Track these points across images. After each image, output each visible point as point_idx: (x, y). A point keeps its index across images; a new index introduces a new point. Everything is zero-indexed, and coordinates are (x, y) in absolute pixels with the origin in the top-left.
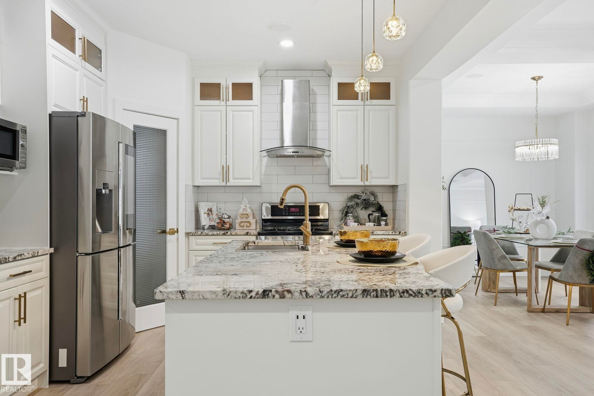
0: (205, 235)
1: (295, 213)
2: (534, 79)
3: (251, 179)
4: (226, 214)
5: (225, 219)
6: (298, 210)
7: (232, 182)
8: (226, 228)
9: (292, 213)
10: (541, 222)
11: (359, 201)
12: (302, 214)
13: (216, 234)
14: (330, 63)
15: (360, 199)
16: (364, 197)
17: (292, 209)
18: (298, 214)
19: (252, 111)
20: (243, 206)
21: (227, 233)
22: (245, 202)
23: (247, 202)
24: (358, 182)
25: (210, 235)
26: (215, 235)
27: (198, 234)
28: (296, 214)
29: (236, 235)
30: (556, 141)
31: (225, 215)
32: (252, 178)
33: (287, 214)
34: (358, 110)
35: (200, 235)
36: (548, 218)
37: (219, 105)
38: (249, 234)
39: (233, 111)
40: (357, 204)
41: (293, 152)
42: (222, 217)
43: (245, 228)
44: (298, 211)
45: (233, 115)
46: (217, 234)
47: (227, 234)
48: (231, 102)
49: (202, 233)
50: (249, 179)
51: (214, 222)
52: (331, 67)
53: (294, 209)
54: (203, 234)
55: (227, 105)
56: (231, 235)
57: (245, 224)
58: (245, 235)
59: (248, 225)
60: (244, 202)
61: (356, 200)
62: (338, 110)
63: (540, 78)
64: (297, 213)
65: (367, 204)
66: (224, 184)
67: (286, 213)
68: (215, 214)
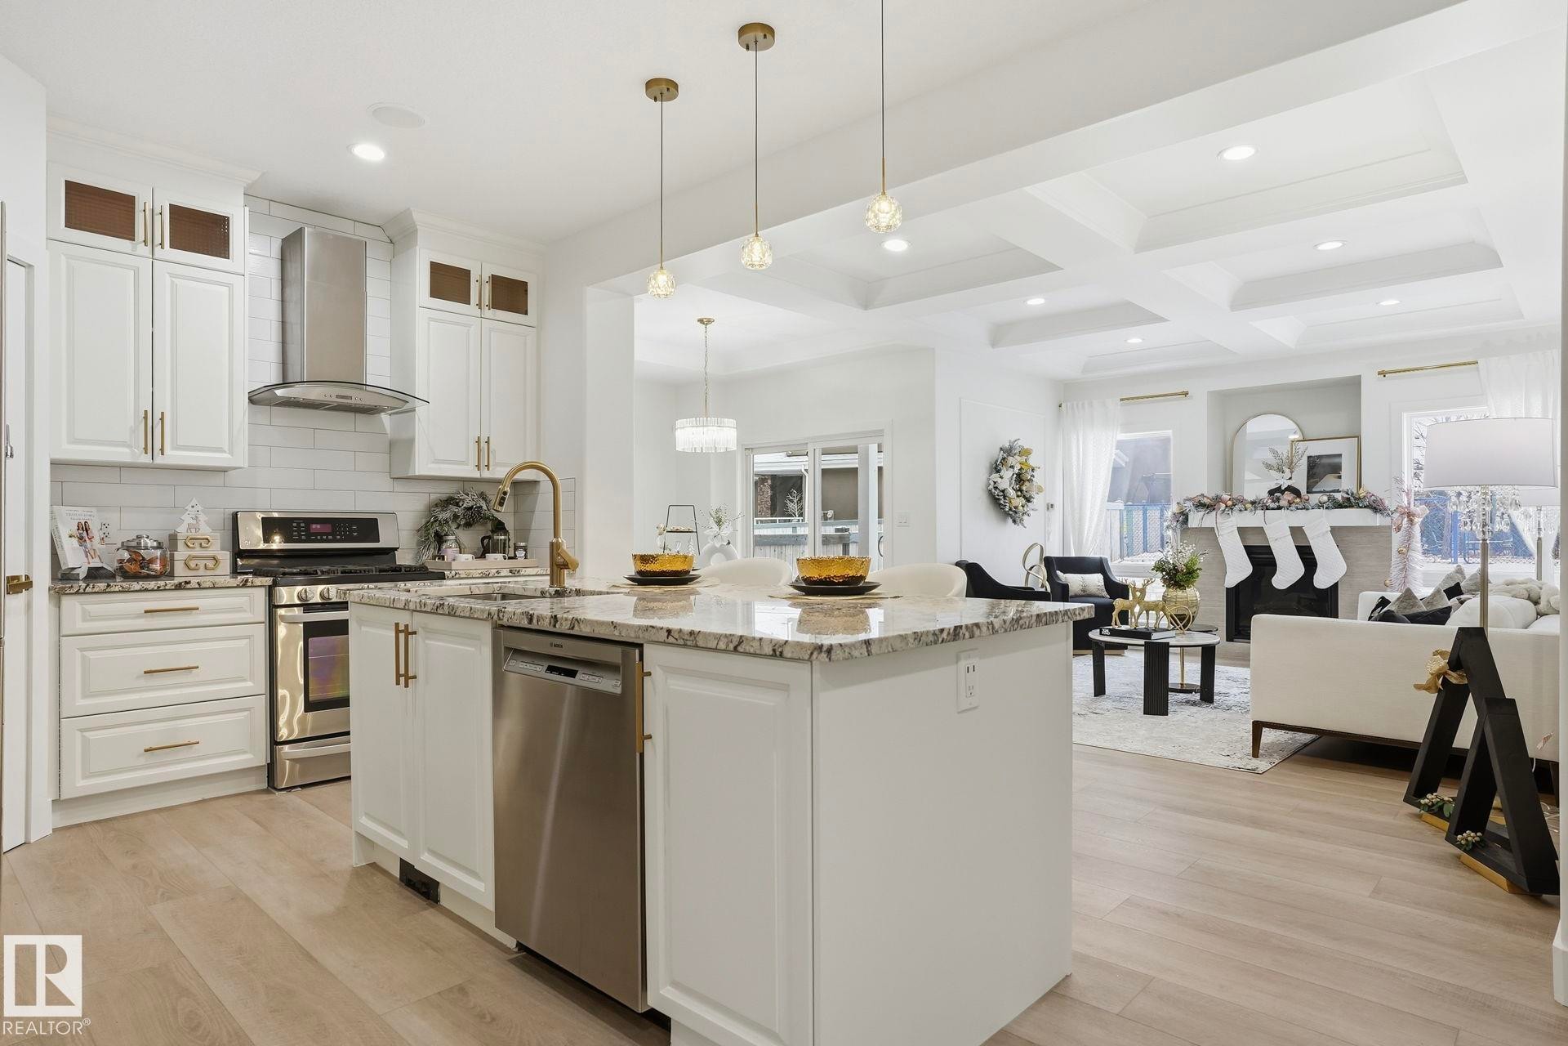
0: (120, 591)
1: (322, 534)
2: (701, 321)
3: (225, 452)
4: (148, 537)
5: (146, 548)
6: (328, 528)
7: (173, 457)
8: (154, 573)
9: (316, 534)
10: (721, 550)
11: (459, 511)
12: (338, 537)
13: (156, 588)
14: (417, 216)
15: (460, 507)
16: (468, 503)
17: (314, 526)
18: (330, 537)
19: (229, 286)
20: (187, 519)
21: (189, 583)
22: (193, 507)
23: (200, 508)
24: (470, 472)
25: (136, 591)
26: (153, 590)
27: (96, 590)
28: (325, 537)
29: (214, 588)
30: (733, 422)
31: (148, 540)
32: (226, 449)
33: (303, 537)
34: (470, 326)
35: (104, 592)
36: (729, 543)
37: (129, 251)
38: (249, 584)
39: (172, 275)
40: (456, 517)
41: (337, 396)
42: (139, 543)
43: (202, 572)
44: (330, 531)
45: (174, 286)
46: (159, 587)
47: (188, 586)
48: (169, 253)
49: (108, 586)
50: (220, 450)
51: (97, 560)
52: (415, 226)
53: (318, 526)
54: (112, 589)
55: (156, 256)
56: (200, 588)
57: (201, 563)
58: (238, 586)
59: (210, 564)
60: (191, 509)
61: (455, 509)
62: (431, 319)
63: (710, 321)
64: (327, 534)
65: (473, 518)
66: (146, 459)
67: (300, 535)
68: (97, 540)
